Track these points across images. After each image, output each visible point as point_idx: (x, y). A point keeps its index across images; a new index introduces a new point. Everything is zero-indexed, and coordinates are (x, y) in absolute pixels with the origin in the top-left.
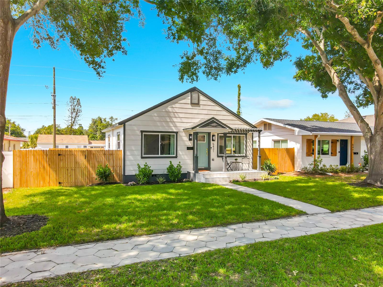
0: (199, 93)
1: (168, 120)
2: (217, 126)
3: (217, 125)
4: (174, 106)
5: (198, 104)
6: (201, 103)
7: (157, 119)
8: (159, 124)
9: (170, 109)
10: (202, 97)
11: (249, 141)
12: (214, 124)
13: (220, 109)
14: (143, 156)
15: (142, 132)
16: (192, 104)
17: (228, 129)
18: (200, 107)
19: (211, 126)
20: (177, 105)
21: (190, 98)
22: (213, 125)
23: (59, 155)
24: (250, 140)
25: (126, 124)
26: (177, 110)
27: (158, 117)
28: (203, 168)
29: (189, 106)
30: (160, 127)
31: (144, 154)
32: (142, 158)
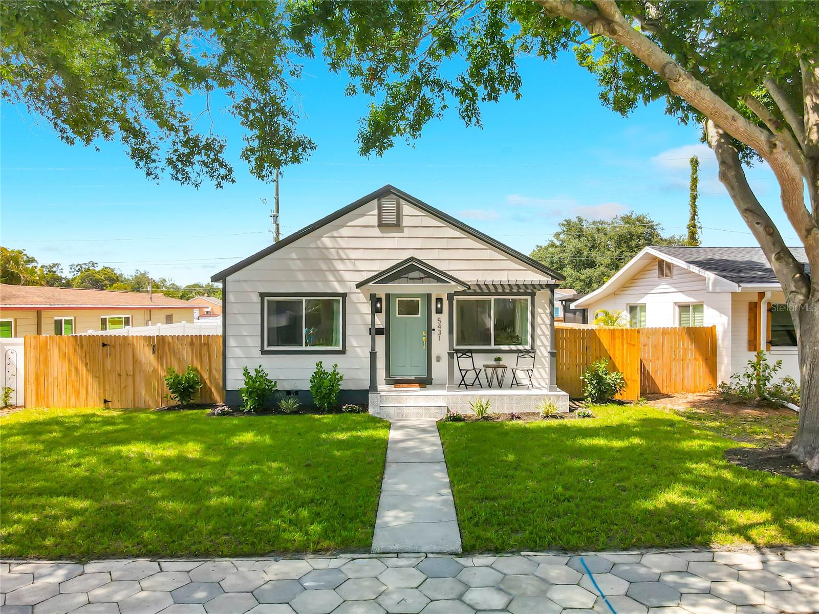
0: (401, 200)
1: (324, 267)
2: (423, 278)
3: (423, 275)
4: (335, 234)
5: (397, 225)
6: (406, 221)
7: (296, 265)
8: (300, 276)
9: (327, 241)
10: (407, 209)
11: (540, 311)
14: (266, 348)
15: (262, 295)
16: (381, 225)
18: (403, 232)
19: (407, 277)
20: (344, 232)
21: (376, 212)
22: (411, 275)
23: (104, 345)
24: (544, 309)
25: (229, 279)
26: (343, 243)
27: (298, 262)
28: (413, 378)
29: (376, 232)
30: (304, 283)
31: (269, 345)
32: (264, 352)
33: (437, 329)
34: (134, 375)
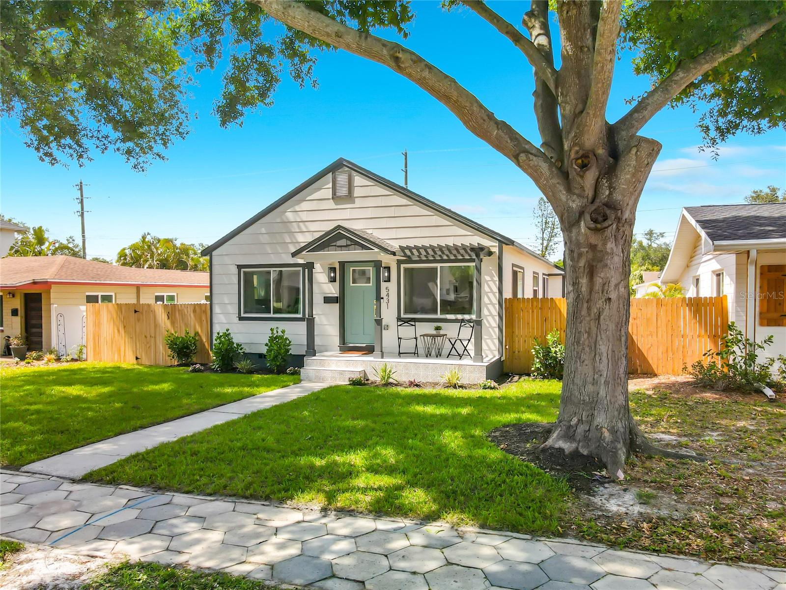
1: (288, 240)
2: (349, 245)
3: (349, 243)
4: (297, 208)
6: (357, 192)
7: (265, 239)
8: (269, 249)
9: (290, 216)
11: (488, 278)
12: (343, 242)
13: (404, 201)
14: (243, 315)
15: (240, 267)
16: (335, 197)
17: (376, 250)
18: (354, 203)
20: (305, 206)
21: (330, 185)
22: (339, 243)
23: (136, 311)
24: (492, 276)
25: (214, 253)
26: (304, 216)
27: (266, 236)
28: (364, 345)
29: (331, 204)
30: (272, 255)
31: (245, 312)
32: (241, 319)
33: (385, 298)
34: (155, 337)
